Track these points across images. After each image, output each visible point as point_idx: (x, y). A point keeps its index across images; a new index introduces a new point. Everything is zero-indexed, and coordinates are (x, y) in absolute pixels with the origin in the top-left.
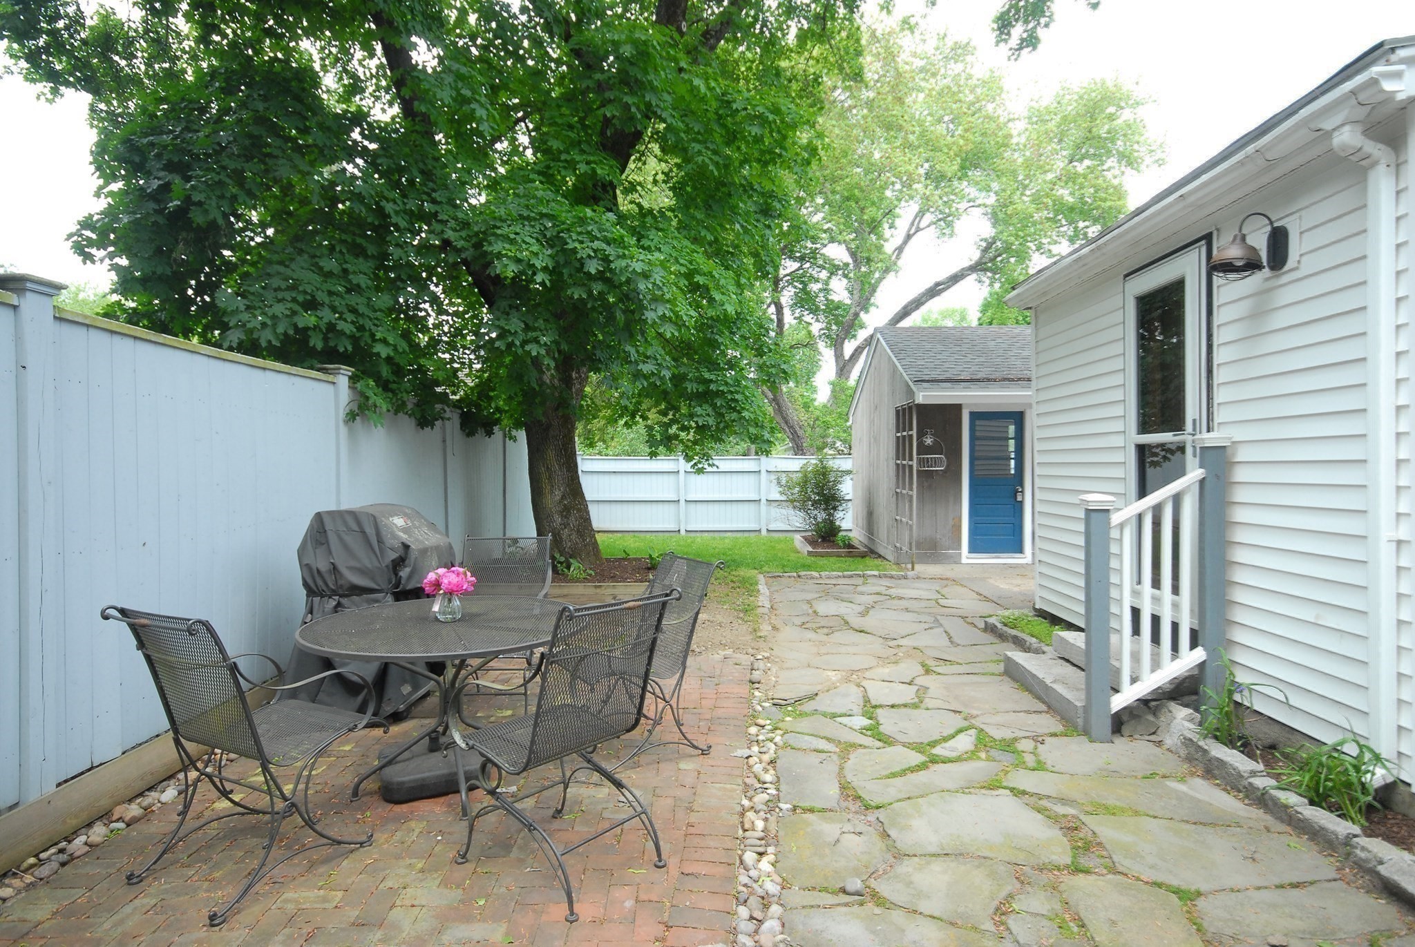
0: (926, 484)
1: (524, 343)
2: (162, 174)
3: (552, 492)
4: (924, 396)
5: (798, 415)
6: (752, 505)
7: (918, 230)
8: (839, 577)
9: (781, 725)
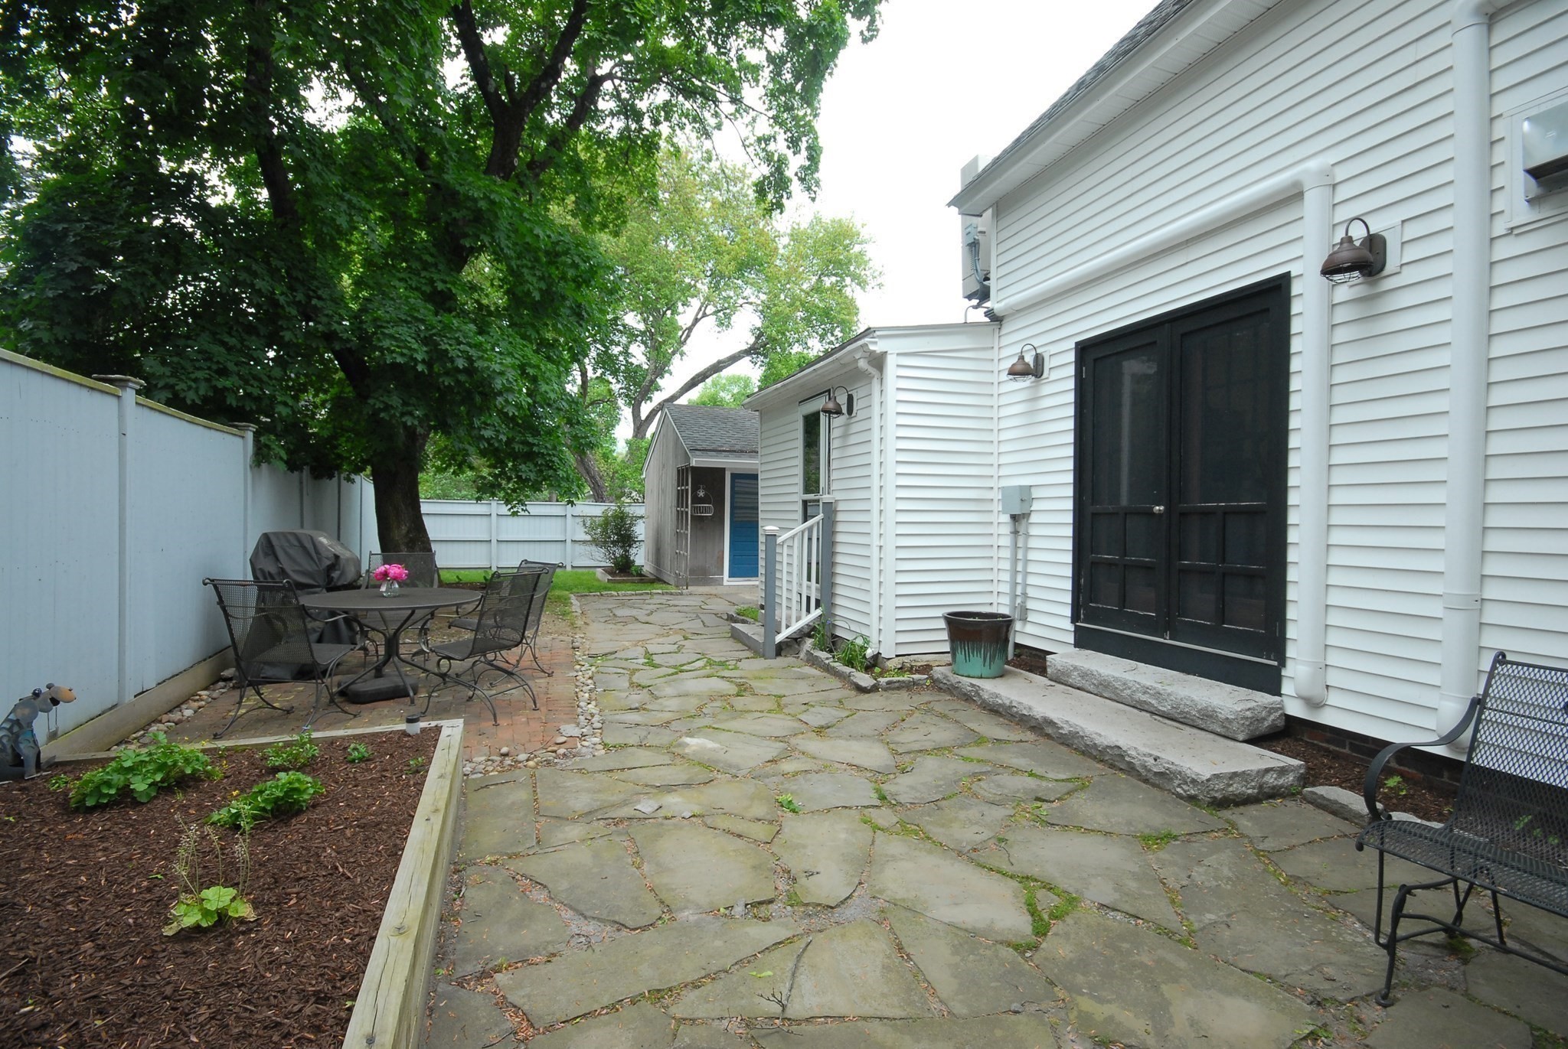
0: (697, 526)
1: (403, 414)
2: (81, 259)
4: (697, 461)
5: (599, 466)
6: (558, 545)
7: (705, 315)
8: (633, 594)
9: (594, 664)
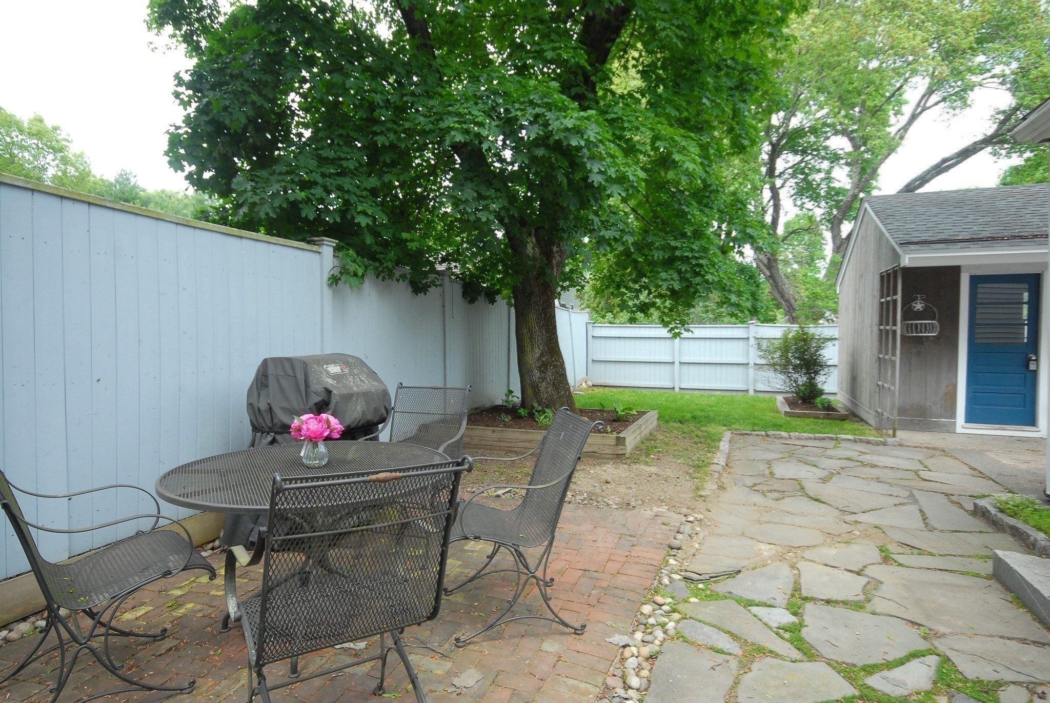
0: (914, 350)
3: (532, 350)
4: (909, 259)
6: (741, 369)
8: (810, 438)
9: (680, 607)
